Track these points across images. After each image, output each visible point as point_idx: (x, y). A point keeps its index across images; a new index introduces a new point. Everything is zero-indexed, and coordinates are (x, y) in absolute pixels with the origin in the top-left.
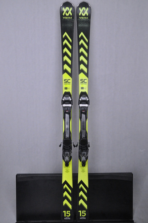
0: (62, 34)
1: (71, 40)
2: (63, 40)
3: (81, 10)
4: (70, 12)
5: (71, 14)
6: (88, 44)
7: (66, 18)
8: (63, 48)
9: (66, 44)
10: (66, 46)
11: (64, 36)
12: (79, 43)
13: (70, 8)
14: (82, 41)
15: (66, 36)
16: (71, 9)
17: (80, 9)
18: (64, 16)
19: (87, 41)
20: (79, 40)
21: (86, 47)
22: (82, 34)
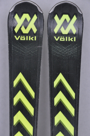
0: (12, 77)
1: (32, 94)
2: (13, 92)
3: (59, 21)
4: (32, 26)
5: (35, 30)
6: (75, 103)
7: (23, 38)
8: (13, 113)
9: (20, 103)
10: (20, 107)
11: (15, 83)
12: (52, 101)
13: (32, 17)
14: (60, 97)
15: (20, 83)
16: (35, 17)
17: (56, 17)
18: (17, 34)
19: (73, 94)
20: (54, 93)
21: (71, 109)
22: (61, 77)
